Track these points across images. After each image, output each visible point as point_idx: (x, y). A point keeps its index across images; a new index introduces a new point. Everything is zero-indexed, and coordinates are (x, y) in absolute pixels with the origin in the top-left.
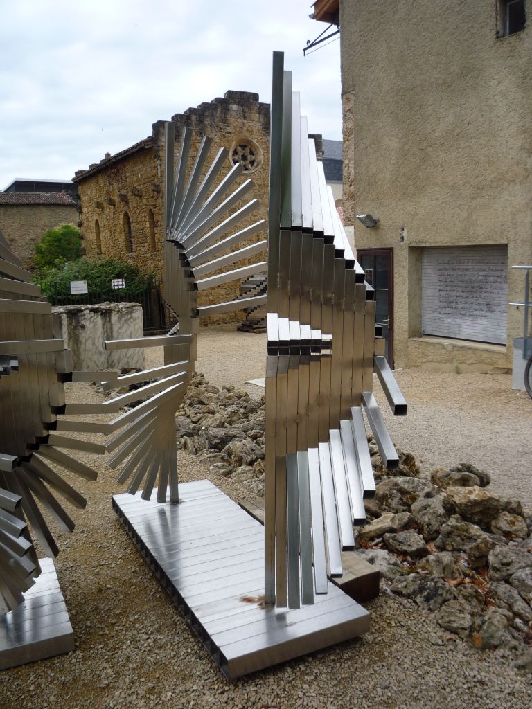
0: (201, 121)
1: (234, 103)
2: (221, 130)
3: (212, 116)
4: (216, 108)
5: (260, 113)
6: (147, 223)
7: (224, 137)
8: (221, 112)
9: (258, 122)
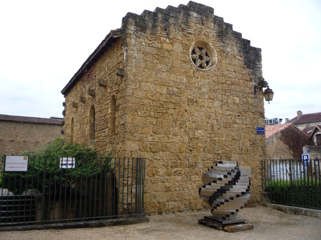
0: (166, 20)
1: (194, 11)
2: (183, 30)
3: (176, 18)
4: (179, 12)
5: (215, 23)
6: (110, 109)
7: (185, 36)
8: (184, 16)
9: (213, 29)
